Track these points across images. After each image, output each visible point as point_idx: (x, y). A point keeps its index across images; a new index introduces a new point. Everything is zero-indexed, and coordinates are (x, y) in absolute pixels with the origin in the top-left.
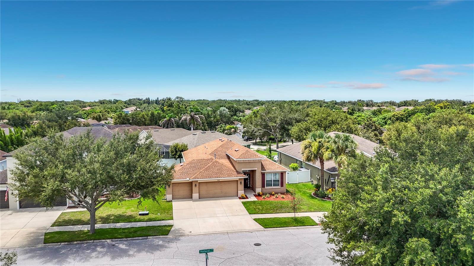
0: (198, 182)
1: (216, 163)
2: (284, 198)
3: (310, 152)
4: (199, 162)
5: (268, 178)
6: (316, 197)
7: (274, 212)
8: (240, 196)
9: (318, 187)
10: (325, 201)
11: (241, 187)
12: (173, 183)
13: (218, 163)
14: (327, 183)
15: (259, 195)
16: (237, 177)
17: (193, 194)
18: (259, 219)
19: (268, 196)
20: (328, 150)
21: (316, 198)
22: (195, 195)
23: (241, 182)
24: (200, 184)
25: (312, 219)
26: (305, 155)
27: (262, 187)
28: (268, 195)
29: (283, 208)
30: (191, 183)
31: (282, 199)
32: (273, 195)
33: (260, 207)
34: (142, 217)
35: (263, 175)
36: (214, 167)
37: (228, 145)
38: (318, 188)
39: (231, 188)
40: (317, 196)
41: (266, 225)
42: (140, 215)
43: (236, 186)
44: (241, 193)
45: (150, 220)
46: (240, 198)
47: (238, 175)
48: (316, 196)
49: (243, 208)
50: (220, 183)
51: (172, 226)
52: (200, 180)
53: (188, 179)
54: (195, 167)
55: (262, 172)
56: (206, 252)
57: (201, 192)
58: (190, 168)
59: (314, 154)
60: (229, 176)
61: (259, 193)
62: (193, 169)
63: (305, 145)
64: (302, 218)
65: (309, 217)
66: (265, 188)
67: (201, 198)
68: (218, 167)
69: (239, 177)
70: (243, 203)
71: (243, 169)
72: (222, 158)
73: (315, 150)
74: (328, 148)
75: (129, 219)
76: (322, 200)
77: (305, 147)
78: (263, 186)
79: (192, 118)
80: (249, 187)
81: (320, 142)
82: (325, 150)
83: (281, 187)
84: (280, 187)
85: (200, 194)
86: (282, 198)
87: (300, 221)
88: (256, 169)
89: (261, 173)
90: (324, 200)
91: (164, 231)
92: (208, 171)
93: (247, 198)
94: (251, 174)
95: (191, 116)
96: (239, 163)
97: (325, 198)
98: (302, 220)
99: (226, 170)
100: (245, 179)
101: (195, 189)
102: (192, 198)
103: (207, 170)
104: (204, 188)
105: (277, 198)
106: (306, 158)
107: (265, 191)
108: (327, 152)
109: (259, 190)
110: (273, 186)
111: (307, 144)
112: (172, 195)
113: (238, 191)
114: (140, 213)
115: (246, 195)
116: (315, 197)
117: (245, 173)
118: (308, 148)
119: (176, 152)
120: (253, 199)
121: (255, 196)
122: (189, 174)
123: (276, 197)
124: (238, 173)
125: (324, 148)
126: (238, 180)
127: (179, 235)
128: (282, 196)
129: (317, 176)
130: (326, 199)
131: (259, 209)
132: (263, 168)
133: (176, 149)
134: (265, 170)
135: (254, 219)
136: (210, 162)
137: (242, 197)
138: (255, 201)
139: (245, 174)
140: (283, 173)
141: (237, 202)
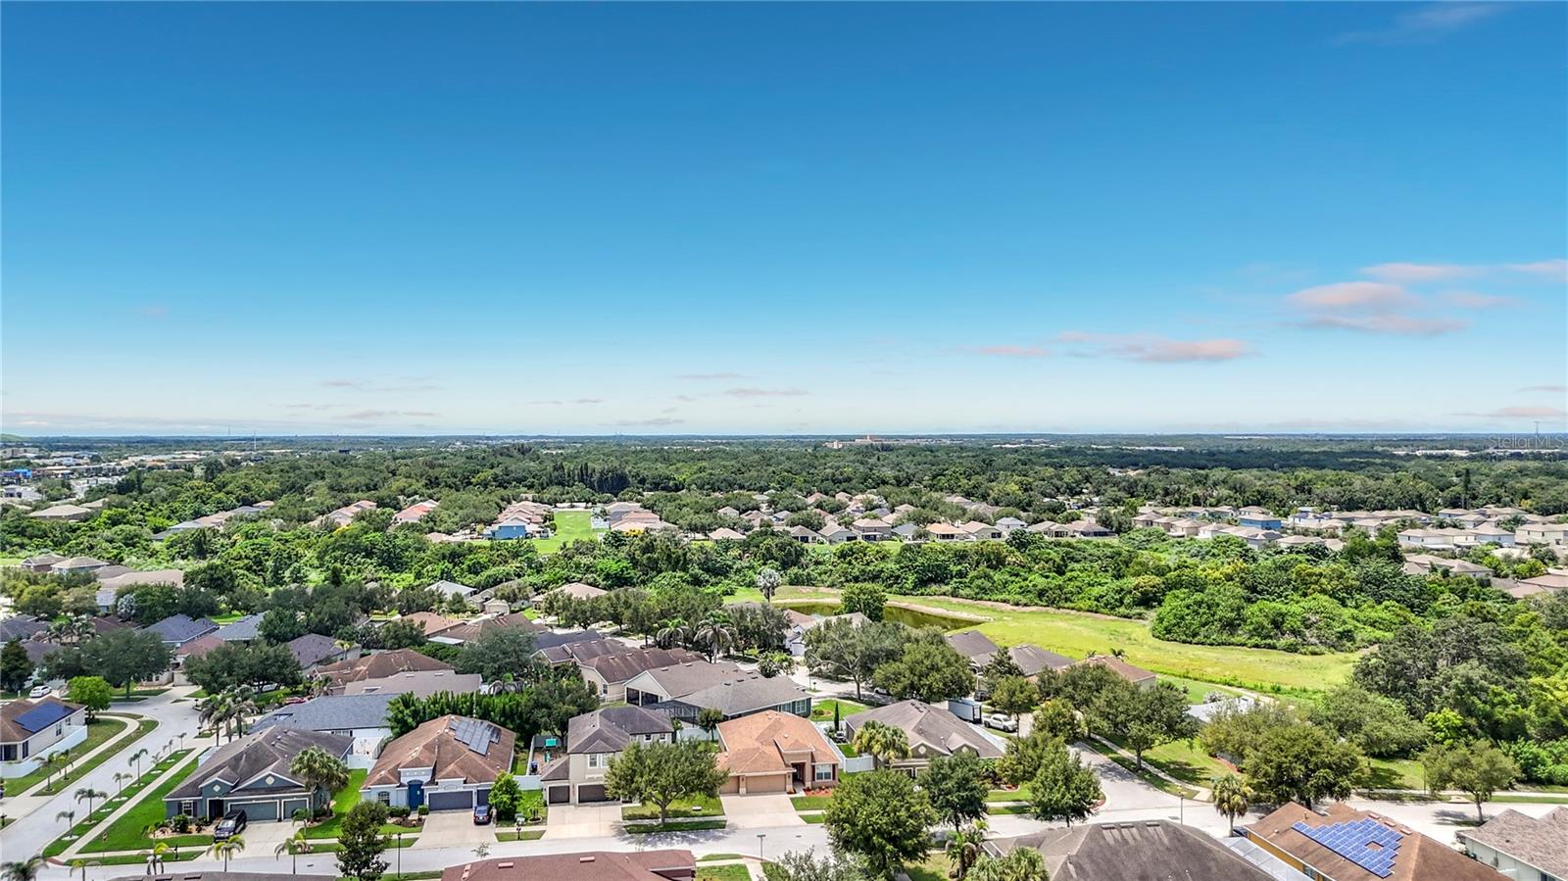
0: (746, 776)
1: (762, 753)
4: (745, 753)
5: (818, 770)
8: (789, 791)
11: (789, 781)
13: (765, 753)
15: (808, 790)
16: (786, 770)
17: (740, 789)
18: (803, 814)
22: (743, 790)
23: (789, 776)
24: (748, 778)
27: (812, 781)
28: (818, 790)
30: (738, 777)
32: (824, 790)
33: (807, 802)
34: (696, 813)
35: (813, 767)
36: (763, 758)
37: (776, 725)
39: (780, 783)
42: (694, 810)
43: (784, 780)
44: (790, 787)
45: (704, 816)
46: (788, 793)
47: (787, 768)
49: (791, 804)
50: (768, 777)
51: (726, 821)
52: (747, 774)
53: (734, 773)
54: (742, 758)
55: (812, 763)
56: (761, 836)
57: (748, 786)
58: (736, 760)
60: (777, 769)
61: (808, 787)
62: (739, 761)
66: (816, 781)
67: (748, 793)
69: (788, 770)
70: (792, 799)
71: (792, 762)
72: (769, 746)
75: (685, 814)
78: (814, 779)
79: (716, 633)
80: (799, 780)
83: (833, 780)
84: (831, 780)
85: (747, 788)
88: (806, 761)
89: (812, 765)
91: (721, 825)
92: (755, 764)
93: (795, 793)
94: (800, 767)
95: (715, 630)
96: (787, 755)
99: (775, 762)
100: (793, 773)
101: (743, 784)
102: (740, 793)
103: (754, 762)
104: (751, 783)
107: (815, 785)
109: (808, 784)
110: (824, 779)
113: (787, 786)
114: (694, 808)
115: (795, 790)
119: (708, 722)
120: (801, 794)
121: (804, 790)
122: (734, 767)
123: (827, 792)
124: (787, 766)
126: (786, 774)
127: (734, 829)
131: (805, 804)
132: (813, 760)
133: (707, 718)
134: (816, 762)
135: (800, 815)
136: (757, 752)
137: (791, 792)
138: (803, 797)
139: (794, 767)
140: (835, 765)
141: (786, 797)
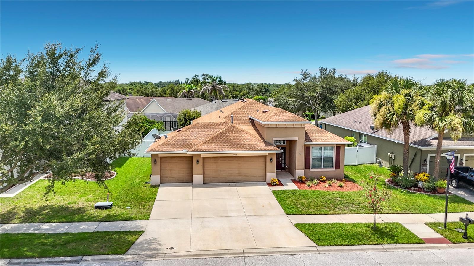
0: (202, 156)
1: (232, 129)
2: (342, 187)
3: (388, 111)
4: (206, 127)
5: (315, 153)
6: (395, 187)
7: (331, 212)
8: (270, 182)
9: (395, 170)
10: (414, 193)
11: (272, 166)
12: (161, 158)
13: (236, 129)
14: (411, 165)
15: (300, 181)
16: (265, 150)
17: (193, 175)
18: (305, 225)
19: (315, 183)
20: (424, 107)
21: (397, 189)
22: (197, 178)
23: (271, 159)
24: (206, 160)
25: (405, 229)
26: (379, 117)
27: (306, 169)
28: (315, 181)
29: (344, 205)
30: (191, 158)
31: (339, 188)
32: (324, 182)
33: (304, 201)
35: (308, 149)
36: (229, 134)
37: (253, 105)
38: (396, 173)
39: (255, 169)
40: (398, 186)
41: (320, 240)
42: (97, 207)
43: (263, 165)
44: (271, 175)
46: (269, 185)
47: (267, 147)
48: (395, 185)
49: (274, 201)
50: (237, 159)
52: (205, 154)
53: (185, 151)
54: (200, 134)
55: (306, 143)
57: (206, 173)
58: (191, 135)
59: (397, 114)
60: (252, 149)
61: (301, 177)
62: (195, 136)
63: (380, 102)
64: (387, 226)
65: (398, 223)
66: (311, 170)
67: (206, 182)
68: (235, 134)
69: (268, 150)
70: (274, 192)
71: (274, 139)
72: (244, 123)
73: (398, 108)
74: (422, 105)
75: (73, 215)
76: (408, 192)
77: (380, 104)
78: (307, 167)
80: (284, 169)
81: (406, 95)
82: (418, 107)
83: (336, 168)
84: (334, 169)
85: (205, 175)
86: (339, 186)
87: (386, 233)
88: (297, 139)
89: (305, 145)
90: (411, 193)
92: (219, 140)
93: (281, 184)
94: (287, 148)
95: (213, 86)
96: (269, 128)
97: (413, 188)
98: (388, 230)
99: (248, 139)
101: (197, 168)
102: (192, 182)
103: (217, 139)
104: (211, 168)
105: (331, 186)
106: (382, 122)
107: (309, 175)
108: (422, 112)
109: (300, 172)
110: (323, 167)
111: (382, 100)
112: (160, 176)
113: (267, 173)
114: (99, 204)
115: (279, 181)
116: (393, 187)
117: (278, 144)
118: (385, 105)
119: (186, 120)
120: (291, 186)
121: (294, 181)
122: (187, 144)
123: (329, 185)
124: (267, 144)
125: (416, 103)
126: (266, 156)
127: (148, 255)
128: (339, 183)
129: (389, 154)
130: (414, 190)
131: (302, 204)
132: (307, 138)
133: (185, 117)
134: (312, 142)
135: (297, 226)
136: (223, 127)
137: (273, 182)
138: (295, 190)
139: (278, 146)
140: (340, 147)
141: (265, 191)
